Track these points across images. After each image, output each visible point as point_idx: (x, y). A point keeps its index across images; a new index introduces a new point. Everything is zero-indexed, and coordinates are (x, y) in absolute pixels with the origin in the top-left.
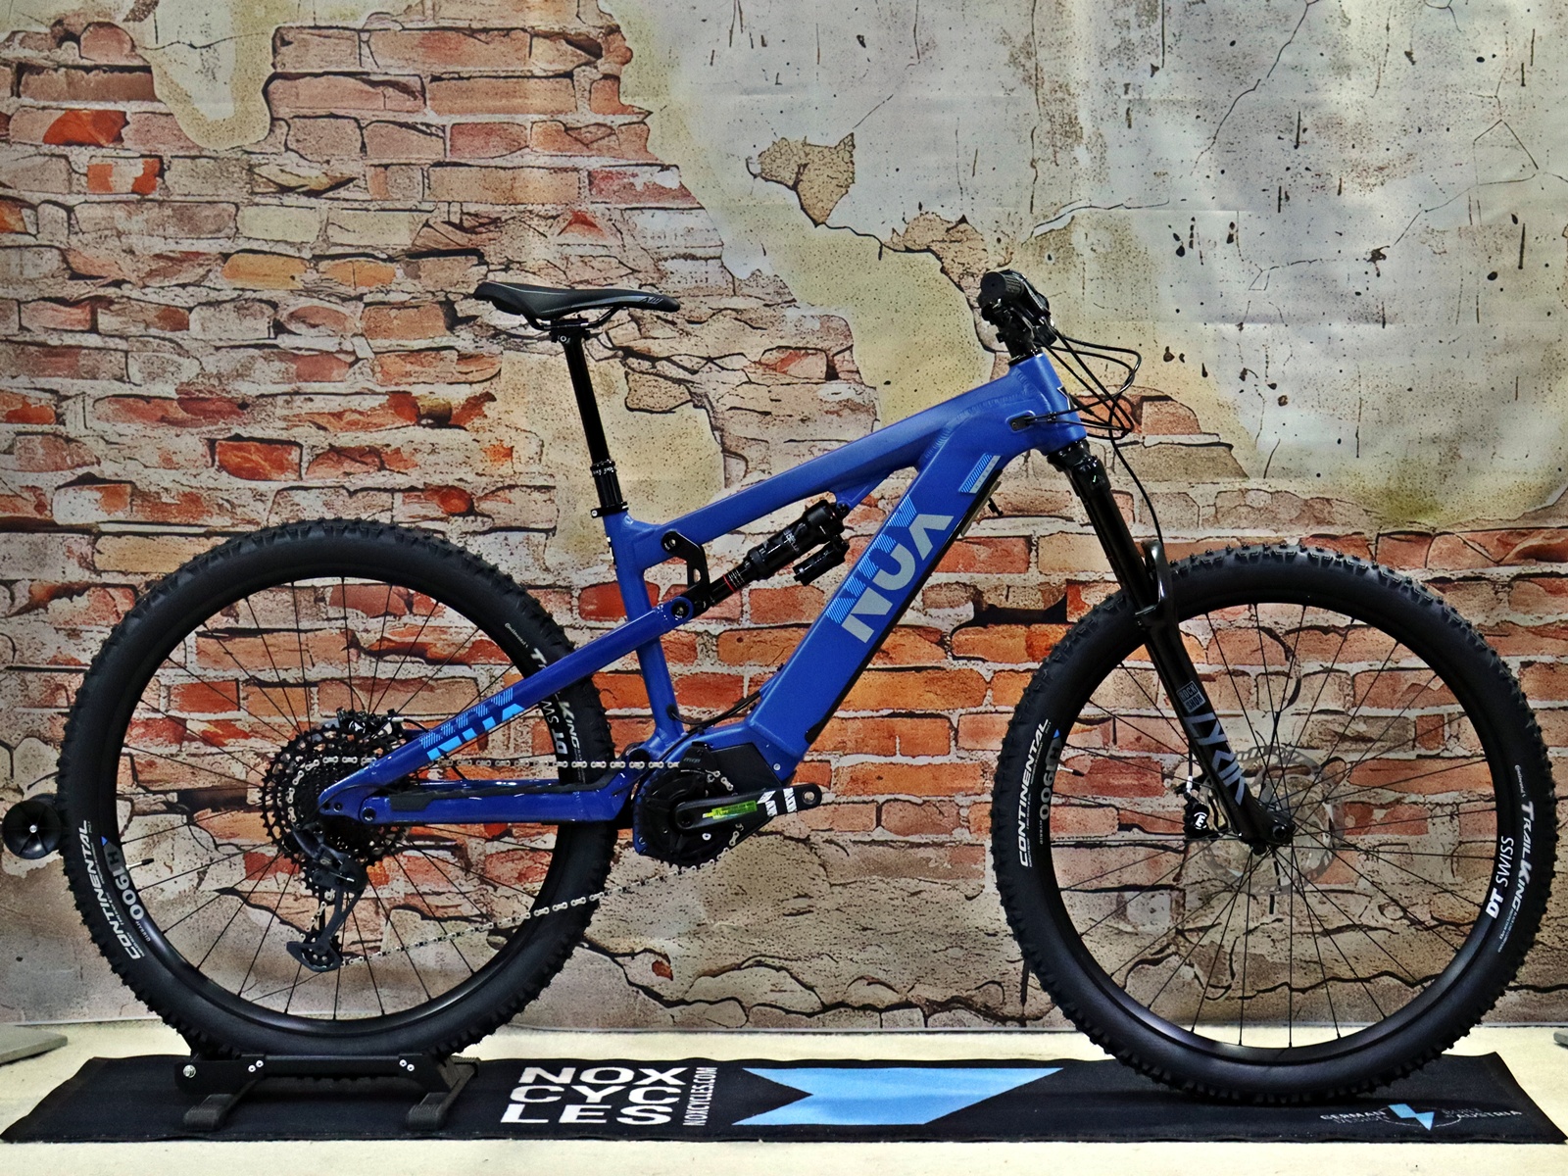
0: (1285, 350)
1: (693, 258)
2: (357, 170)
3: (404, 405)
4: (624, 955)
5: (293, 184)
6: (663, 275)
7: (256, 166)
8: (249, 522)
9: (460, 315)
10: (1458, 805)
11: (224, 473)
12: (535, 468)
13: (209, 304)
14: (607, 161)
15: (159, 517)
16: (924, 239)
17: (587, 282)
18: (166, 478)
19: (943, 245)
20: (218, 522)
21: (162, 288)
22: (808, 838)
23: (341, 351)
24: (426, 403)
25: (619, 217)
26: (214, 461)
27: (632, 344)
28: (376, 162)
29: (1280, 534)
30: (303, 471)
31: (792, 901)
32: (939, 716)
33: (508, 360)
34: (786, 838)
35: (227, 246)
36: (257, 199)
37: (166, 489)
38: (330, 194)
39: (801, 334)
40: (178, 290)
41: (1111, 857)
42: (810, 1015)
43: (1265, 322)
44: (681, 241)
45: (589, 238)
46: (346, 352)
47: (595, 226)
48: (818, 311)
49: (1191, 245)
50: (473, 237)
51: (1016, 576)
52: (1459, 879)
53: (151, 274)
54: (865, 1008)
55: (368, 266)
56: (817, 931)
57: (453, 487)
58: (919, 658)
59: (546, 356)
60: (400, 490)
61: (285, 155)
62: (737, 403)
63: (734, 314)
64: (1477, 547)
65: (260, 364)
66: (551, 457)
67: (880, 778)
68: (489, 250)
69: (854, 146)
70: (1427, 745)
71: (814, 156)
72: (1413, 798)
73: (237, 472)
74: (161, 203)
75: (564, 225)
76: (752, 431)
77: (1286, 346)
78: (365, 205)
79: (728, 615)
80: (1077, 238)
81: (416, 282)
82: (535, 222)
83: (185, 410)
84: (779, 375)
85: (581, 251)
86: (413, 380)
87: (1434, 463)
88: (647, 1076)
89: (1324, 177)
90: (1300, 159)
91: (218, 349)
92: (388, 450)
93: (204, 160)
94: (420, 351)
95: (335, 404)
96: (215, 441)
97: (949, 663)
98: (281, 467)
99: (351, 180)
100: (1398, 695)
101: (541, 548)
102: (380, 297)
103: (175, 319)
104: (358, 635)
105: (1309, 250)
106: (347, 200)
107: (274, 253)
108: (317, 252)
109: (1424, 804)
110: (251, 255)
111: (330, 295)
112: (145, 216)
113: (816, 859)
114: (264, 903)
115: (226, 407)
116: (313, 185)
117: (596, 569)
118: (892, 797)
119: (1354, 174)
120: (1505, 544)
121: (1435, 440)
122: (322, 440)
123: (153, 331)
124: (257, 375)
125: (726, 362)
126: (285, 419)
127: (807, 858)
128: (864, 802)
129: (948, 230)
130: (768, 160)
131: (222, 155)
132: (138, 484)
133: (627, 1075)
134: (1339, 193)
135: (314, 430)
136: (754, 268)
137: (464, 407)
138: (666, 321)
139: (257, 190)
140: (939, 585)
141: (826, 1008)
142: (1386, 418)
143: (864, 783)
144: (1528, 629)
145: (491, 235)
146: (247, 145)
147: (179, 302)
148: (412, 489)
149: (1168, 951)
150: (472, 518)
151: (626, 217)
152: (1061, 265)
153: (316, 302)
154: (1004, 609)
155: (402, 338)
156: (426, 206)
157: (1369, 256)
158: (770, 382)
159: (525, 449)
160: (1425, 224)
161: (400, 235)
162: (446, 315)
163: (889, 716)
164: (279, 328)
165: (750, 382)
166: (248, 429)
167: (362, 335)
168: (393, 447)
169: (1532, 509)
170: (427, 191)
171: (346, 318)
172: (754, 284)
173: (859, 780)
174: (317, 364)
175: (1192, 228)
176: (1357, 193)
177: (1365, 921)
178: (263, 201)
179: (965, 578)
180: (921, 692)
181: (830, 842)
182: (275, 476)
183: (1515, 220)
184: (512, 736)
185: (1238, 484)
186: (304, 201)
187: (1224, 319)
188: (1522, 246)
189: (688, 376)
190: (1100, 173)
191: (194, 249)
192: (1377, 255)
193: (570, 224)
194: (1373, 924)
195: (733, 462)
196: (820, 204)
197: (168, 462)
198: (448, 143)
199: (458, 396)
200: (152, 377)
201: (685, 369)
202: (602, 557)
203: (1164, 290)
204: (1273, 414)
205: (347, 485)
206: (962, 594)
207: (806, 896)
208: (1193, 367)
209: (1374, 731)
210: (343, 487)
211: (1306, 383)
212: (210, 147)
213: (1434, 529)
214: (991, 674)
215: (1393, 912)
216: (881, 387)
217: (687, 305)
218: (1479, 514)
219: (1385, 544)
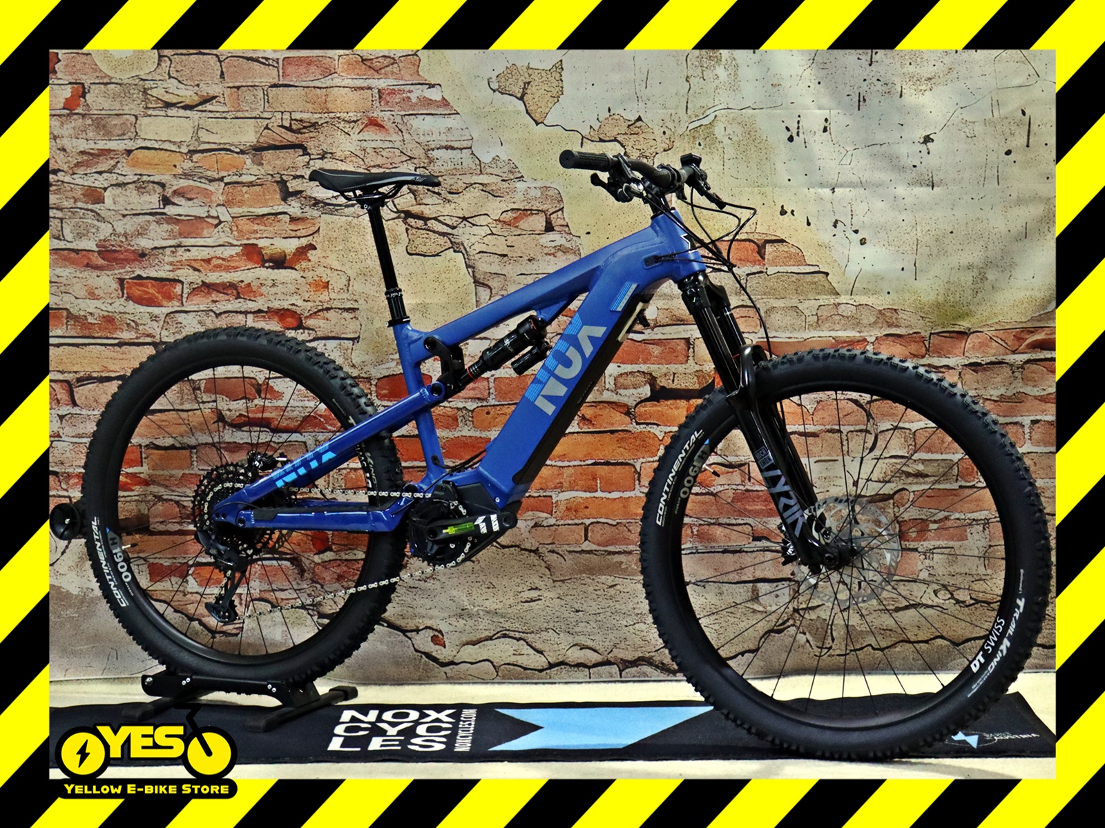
0: (864, 206)
1: (452, 148)
2: (217, 90)
3: (253, 253)
4: (412, 631)
5: (175, 101)
6: (431, 161)
7: (148, 89)
8: (148, 336)
9: (291, 190)
10: (988, 520)
11: (130, 302)
12: (345, 296)
13: (118, 185)
14: (391, 82)
15: (87, 333)
16: (612, 133)
17: (379, 166)
18: (90, 306)
19: (626, 137)
20: (127, 335)
21: (86, 174)
22: (537, 549)
23: (209, 216)
24: (268, 252)
25: (400, 121)
26: (123, 294)
27: (410, 209)
28: (231, 85)
29: (862, 334)
30: (184, 300)
31: (527, 592)
32: (627, 464)
33: (325, 221)
34: (522, 549)
35: (130, 145)
36: (150, 112)
37: (91, 314)
38: (200, 108)
39: (528, 201)
40: (97, 176)
41: (747, 559)
42: (540, 671)
43: (849, 187)
44: (443, 137)
45: (380, 136)
46: (213, 217)
47: (384, 127)
48: (539, 184)
49: (798, 135)
50: (299, 136)
51: (679, 366)
52: (989, 571)
53: (78, 165)
54: (579, 665)
55: (226, 157)
56: (544, 613)
57: (288, 310)
58: (612, 424)
59: (350, 218)
60: (251, 312)
61: (168, 81)
62: (484, 248)
63: (481, 187)
64: (999, 341)
65: (153, 226)
66: (355, 288)
67: (586, 507)
68: (310, 145)
69: (562, 69)
70: (967, 478)
71: (536, 77)
72: (957, 515)
73: (140, 301)
74: (84, 116)
75: (361, 127)
76: (495, 268)
77: (865, 204)
78: (224, 115)
79: (479, 396)
80: (719, 130)
81: (260, 168)
82: (342, 125)
83: (103, 259)
84: (513, 229)
85: (374, 145)
86: (258, 235)
87: (969, 283)
88: (428, 716)
89: (890, 85)
90: (873, 73)
91: (124, 216)
92: (243, 285)
93: (113, 86)
94: (264, 215)
95: (205, 253)
96: (124, 279)
97: (633, 427)
98: (169, 297)
99: (214, 97)
100: (945, 445)
101: (349, 351)
102: (235, 178)
103: (95, 196)
104: (224, 413)
105: (880, 137)
106: (212, 112)
107: (162, 149)
108: (192, 148)
109: (965, 520)
110: (146, 151)
111: (200, 178)
112: (73, 124)
113: (543, 564)
114: (163, 598)
115: (131, 256)
116: (188, 102)
117: (387, 365)
118: (595, 520)
119: (911, 83)
120: (1019, 339)
121: (970, 267)
122: (196, 278)
123: (80, 204)
124: (152, 234)
125: (476, 220)
126: (171, 264)
127: (536, 562)
128: (576, 524)
129: (629, 126)
130: (503, 80)
131: (125, 81)
132: (71, 310)
133: (414, 715)
134: (901, 96)
135: (191, 271)
136: (494, 156)
137: (294, 254)
138: (434, 192)
139: (150, 106)
140: (626, 373)
141: (551, 666)
142: (935, 251)
143: (576, 511)
144: (1036, 397)
145: (311, 135)
146: (143, 75)
147: (97, 184)
148: (260, 311)
149: (788, 624)
150: (301, 331)
151: (405, 121)
152: (707, 150)
153: (191, 183)
154: (671, 390)
155: (251, 207)
156: (266, 115)
157: (922, 140)
158: (506, 234)
159: (337, 282)
160: (961, 117)
161: (248, 135)
162: (281, 190)
163: (592, 464)
164: (166, 201)
165: (492, 234)
166: (146, 271)
167: (223, 205)
168: (246, 282)
169: (1038, 314)
170: (267, 104)
171: (212, 193)
172: (494, 166)
173: (573, 509)
174: (192, 225)
175: (798, 122)
176: (914, 96)
177: (924, 602)
178: (154, 113)
179: (644, 368)
180: (614, 448)
181: (553, 552)
182: (165, 303)
183: (1024, 113)
184: (331, 481)
185: (832, 300)
186: (182, 112)
187: (822, 185)
188: (1029, 132)
189: (449, 230)
190: (734, 85)
191: (107, 147)
192: (927, 139)
193: (366, 126)
194: (930, 603)
195: (481, 289)
196: (540, 110)
197: (92, 295)
198: (281, 71)
199: (291, 246)
200: (80, 236)
201: (447, 225)
202: (391, 357)
203: (780, 166)
204: (857, 251)
205: (214, 309)
206: (641, 379)
207: (536, 589)
208: (800, 218)
209: (929, 470)
210: (212, 311)
211: (880, 229)
212: (117, 77)
213: (970, 329)
214: (663, 434)
215: (943, 595)
216: (584, 236)
217: (447, 182)
218: (1000, 318)
219: (935, 340)
